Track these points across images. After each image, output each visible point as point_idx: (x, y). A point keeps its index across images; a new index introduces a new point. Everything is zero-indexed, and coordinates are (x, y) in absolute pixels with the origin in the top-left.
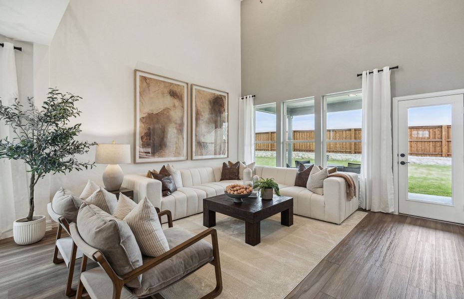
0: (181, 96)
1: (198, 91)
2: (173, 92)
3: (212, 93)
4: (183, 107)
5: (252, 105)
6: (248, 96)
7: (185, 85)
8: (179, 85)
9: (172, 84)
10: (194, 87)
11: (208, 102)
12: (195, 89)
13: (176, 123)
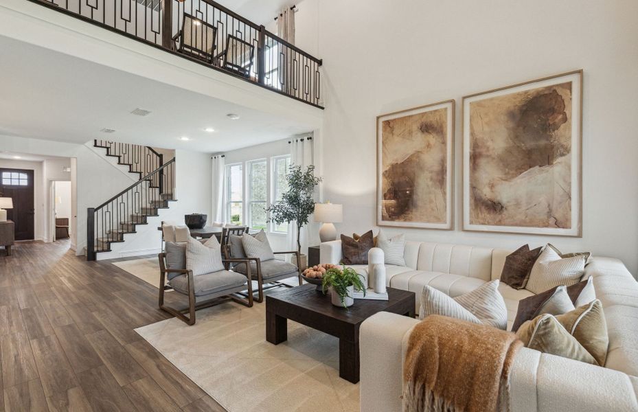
7: (449, 106)
10: (468, 101)
12: (470, 103)
13: (431, 172)
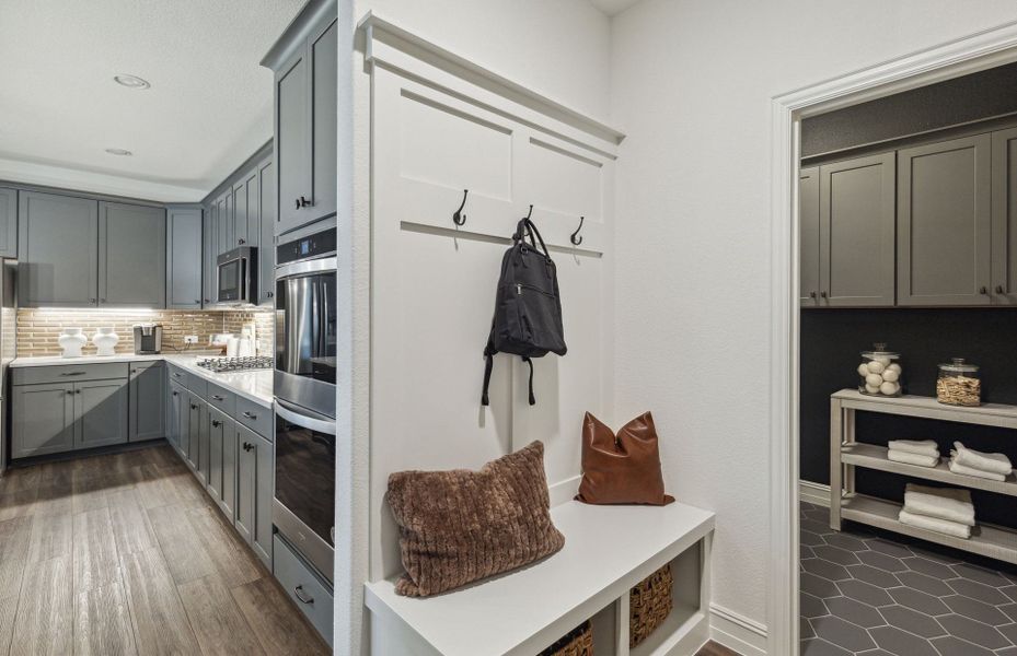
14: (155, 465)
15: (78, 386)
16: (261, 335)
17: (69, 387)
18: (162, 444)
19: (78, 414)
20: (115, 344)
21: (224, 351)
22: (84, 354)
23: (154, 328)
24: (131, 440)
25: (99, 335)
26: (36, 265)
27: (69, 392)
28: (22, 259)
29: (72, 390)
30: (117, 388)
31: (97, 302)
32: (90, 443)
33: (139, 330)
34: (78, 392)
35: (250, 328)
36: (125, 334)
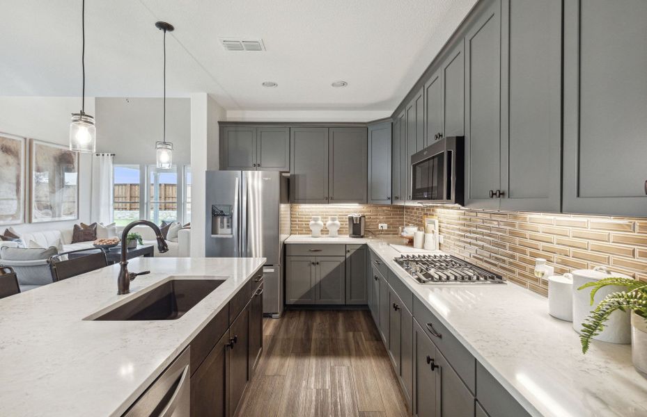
0: (17, 153)
1: (40, 147)
2: (6, 148)
3: (58, 149)
4: (19, 164)
5: (111, 165)
6: (106, 154)
7: (23, 141)
8: (13, 140)
9: (5, 138)
10: (34, 142)
11: (52, 159)
12: (36, 144)
14: (362, 333)
15: (319, 259)
16: (443, 230)
17: (313, 260)
18: (366, 310)
19: (318, 280)
20: (338, 229)
21: (411, 242)
22: (322, 234)
23: (360, 218)
24: (347, 303)
25: (329, 222)
26: (298, 175)
27: (313, 263)
28: (292, 173)
29: (314, 261)
30: (338, 263)
31: (328, 200)
32: (323, 301)
33: (351, 219)
34: (318, 263)
35: (434, 223)
36: (344, 221)
